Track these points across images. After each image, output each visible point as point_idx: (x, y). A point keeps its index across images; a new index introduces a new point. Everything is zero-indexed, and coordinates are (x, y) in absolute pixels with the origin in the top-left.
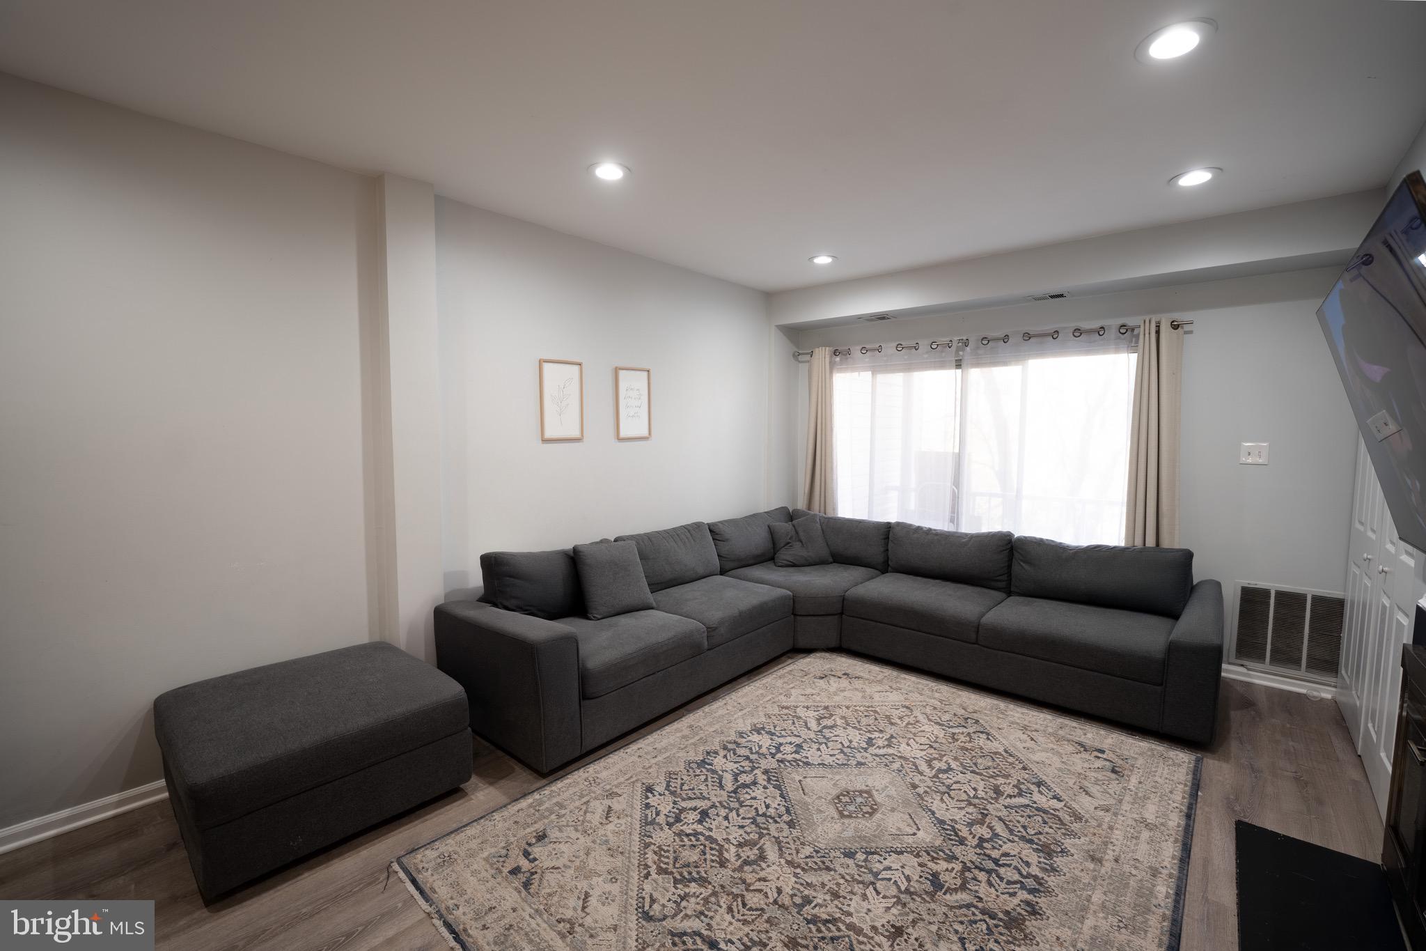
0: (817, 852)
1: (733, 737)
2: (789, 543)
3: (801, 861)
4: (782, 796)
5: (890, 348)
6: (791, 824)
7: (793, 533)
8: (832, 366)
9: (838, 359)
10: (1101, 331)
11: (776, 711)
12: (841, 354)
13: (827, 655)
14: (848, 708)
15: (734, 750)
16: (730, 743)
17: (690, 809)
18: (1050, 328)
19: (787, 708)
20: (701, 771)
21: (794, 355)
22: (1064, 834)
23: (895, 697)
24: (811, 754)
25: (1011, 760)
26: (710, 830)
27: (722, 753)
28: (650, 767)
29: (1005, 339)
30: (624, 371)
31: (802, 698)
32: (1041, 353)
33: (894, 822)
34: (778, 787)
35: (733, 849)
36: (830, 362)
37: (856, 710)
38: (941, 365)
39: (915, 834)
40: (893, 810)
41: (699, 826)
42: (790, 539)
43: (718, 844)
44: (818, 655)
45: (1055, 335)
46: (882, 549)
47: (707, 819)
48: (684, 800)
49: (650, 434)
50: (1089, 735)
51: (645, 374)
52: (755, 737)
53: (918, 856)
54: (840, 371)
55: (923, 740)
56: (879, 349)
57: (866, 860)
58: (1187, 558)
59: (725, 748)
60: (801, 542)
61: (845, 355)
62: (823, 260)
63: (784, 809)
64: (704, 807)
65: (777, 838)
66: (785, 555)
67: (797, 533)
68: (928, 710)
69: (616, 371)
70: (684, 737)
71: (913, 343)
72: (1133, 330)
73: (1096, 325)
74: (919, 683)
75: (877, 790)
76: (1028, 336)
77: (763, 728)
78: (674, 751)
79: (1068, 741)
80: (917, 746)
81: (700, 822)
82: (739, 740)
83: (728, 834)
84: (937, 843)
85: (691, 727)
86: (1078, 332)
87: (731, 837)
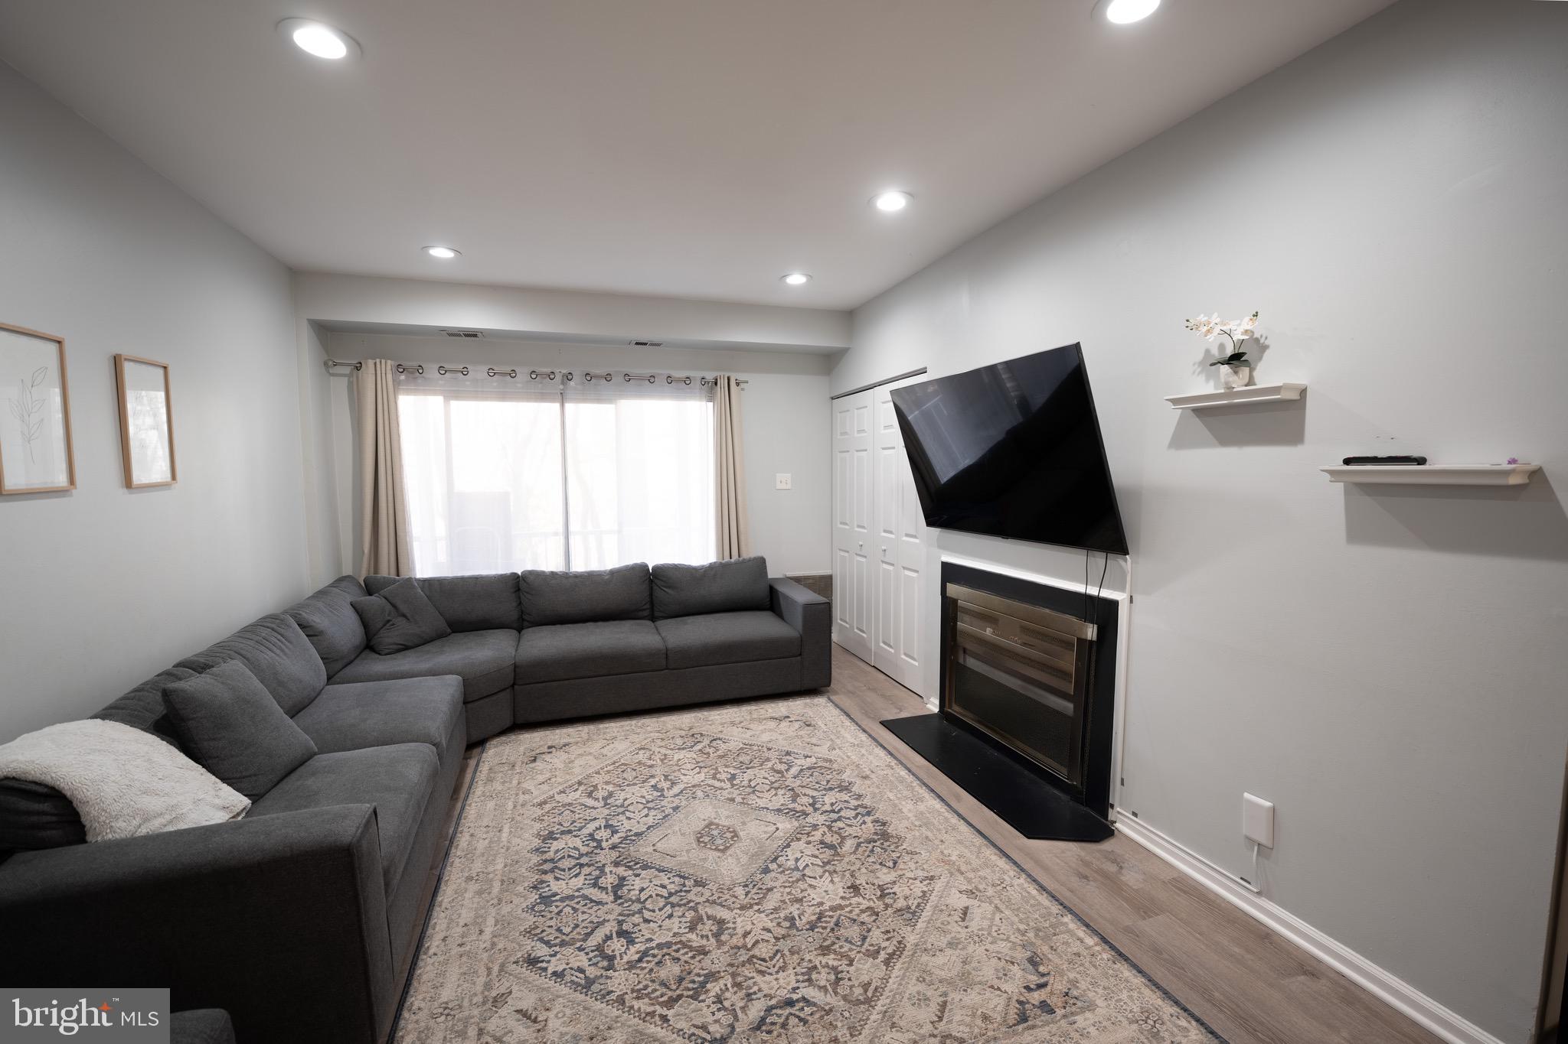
0: (746, 886)
1: (535, 859)
2: (389, 621)
3: (747, 900)
4: (660, 871)
5: (479, 372)
6: (699, 883)
7: (388, 607)
8: (397, 384)
9: (403, 377)
10: (688, 380)
11: (539, 812)
12: (411, 373)
13: (503, 738)
14: (598, 773)
15: (556, 867)
16: (541, 864)
17: (605, 941)
18: (648, 372)
19: (545, 802)
20: (557, 907)
21: (326, 364)
22: (838, 774)
23: (621, 746)
24: (625, 825)
25: (756, 748)
26: (651, 940)
27: (549, 877)
28: (494, 944)
29: (608, 378)
30: (131, 363)
31: (545, 787)
32: (640, 394)
33: (754, 830)
34: (645, 867)
35: (692, 936)
36: (394, 381)
37: (609, 772)
38: (542, 397)
39: (777, 829)
40: (744, 823)
41: (637, 946)
42: (389, 615)
43: (676, 943)
44: (495, 742)
45: (651, 379)
46: (515, 604)
47: (633, 935)
48: (584, 940)
49: (174, 477)
50: (770, 710)
51: (161, 371)
52: (555, 845)
53: (799, 840)
54: (408, 392)
55: (689, 766)
56: (464, 372)
57: (780, 866)
58: (761, 562)
59: (545, 872)
60: (404, 616)
61: (412, 373)
62: (441, 253)
63: (677, 879)
64: (614, 930)
65: (708, 901)
66: (388, 638)
67: (394, 606)
68: (659, 742)
69: (117, 362)
70: (480, 893)
71: (508, 369)
72: (709, 383)
73: (682, 374)
74: (622, 726)
75: (715, 818)
76: (628, 378)
77: (552, 833)
78: (493, 911)
79: (765, 719)
80: (691, 773)
81: (631, 942)
82: (547, 856)
83: (669, 930)
84: (796, 824)
85: (469, 879)
86: (670, 380)
87: (676, 930)
